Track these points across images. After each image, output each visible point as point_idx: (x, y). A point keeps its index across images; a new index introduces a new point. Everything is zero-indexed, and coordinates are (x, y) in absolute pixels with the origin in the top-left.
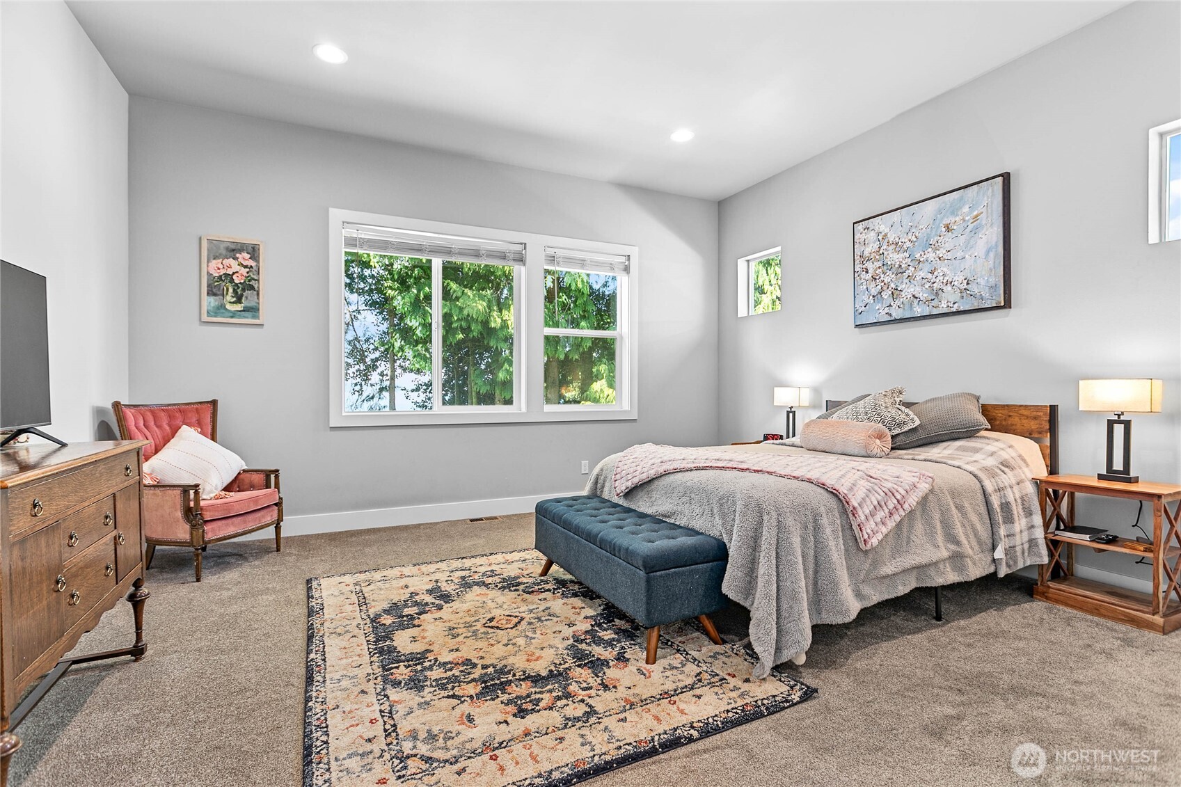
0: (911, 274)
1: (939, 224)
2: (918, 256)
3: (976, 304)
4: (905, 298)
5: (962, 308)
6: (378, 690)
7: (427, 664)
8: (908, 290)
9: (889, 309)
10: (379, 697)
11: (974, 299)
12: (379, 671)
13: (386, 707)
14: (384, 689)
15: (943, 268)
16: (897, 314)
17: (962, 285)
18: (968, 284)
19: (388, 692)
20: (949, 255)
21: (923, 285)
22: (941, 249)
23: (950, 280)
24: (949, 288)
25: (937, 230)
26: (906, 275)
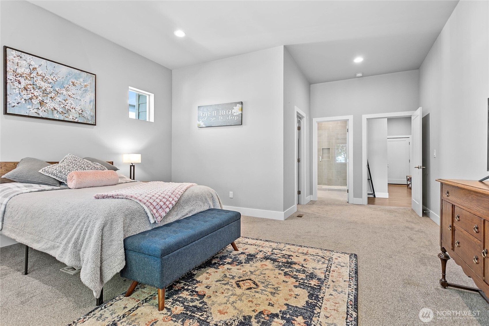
0: (52, 97)
1: (69, 80)
2: (57, 89)
3: (85, 121)
4: (49, 108)
5: (79, 121)
6: (327, 280)
7: (302, 281)
8: (50, 104)
9: (38, 111)
10: (328, 277)
11: (85, 119)
12: (323, 288)
13: (327, 273)
14: (325, 279)
15: (70, 101)
16: (42, 115)
17: (80, 111)
18: (82, 112)
19: (324, 278)
20: (74, 96)
21: (60, 105)
22: (70, 92)
23: (74, 107)
24: (73, 111)
25: (67, 82)
26: (50, 96)
